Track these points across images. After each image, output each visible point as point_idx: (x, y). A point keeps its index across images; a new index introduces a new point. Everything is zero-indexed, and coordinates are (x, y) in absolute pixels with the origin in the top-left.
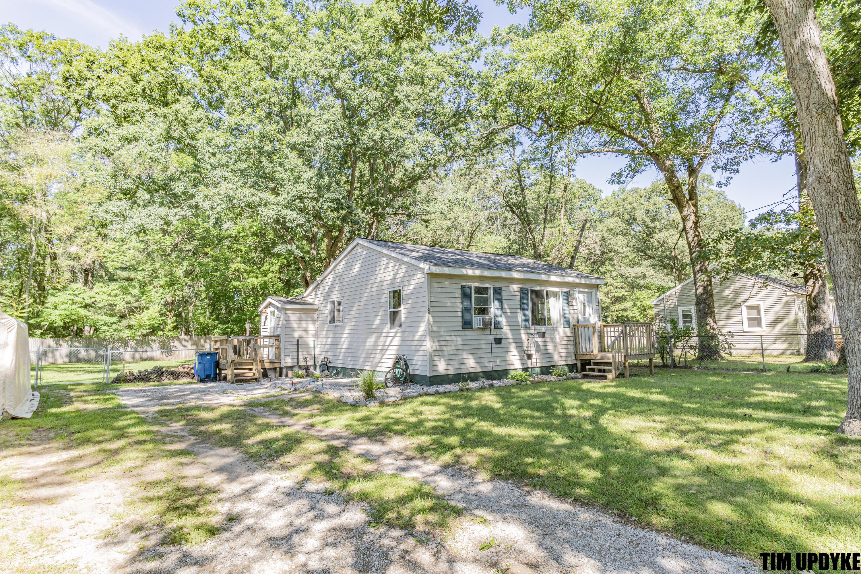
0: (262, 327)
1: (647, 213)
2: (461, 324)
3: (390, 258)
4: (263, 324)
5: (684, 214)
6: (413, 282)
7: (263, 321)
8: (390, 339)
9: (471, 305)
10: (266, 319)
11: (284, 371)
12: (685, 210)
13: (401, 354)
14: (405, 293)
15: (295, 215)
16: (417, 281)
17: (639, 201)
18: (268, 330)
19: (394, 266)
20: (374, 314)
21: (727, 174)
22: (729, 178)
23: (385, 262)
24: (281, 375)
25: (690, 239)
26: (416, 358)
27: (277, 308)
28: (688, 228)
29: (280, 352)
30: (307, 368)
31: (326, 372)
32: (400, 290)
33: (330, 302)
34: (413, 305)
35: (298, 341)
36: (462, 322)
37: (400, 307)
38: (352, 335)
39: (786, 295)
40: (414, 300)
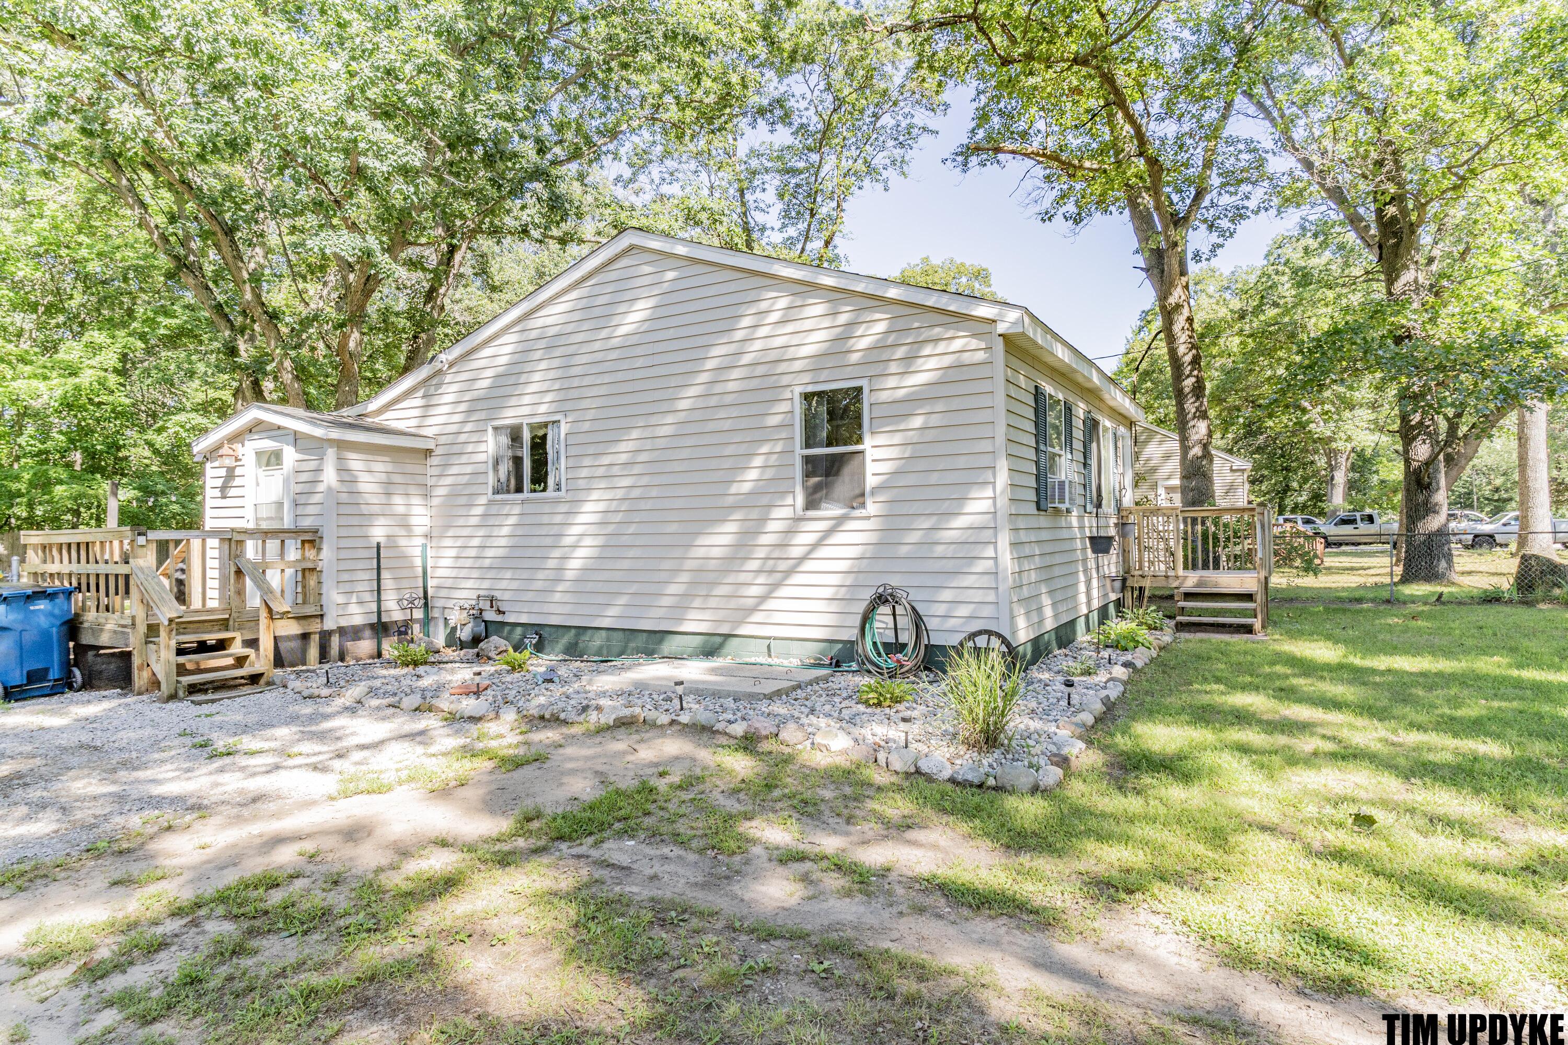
0: (211, 503)
2: (1033, 496)
3: (807, 288)
5: (1170, 302)
6: (923, 364)
7: (212, 483)
8: (807, 538)
9: (1046, 444)
10: (230, 477)
11: (335, 642)
12: (1175, 293)
14: (883, 397)
16: (948, 361)
18: (247, 513)
19: (831, 315)
20: (730, 463)
24: (323, 657)
27: (299, 439)
28: (1176, 328)
29: (320, 584)
31: (500, 642)
32: (859, 390)
33: (496, 429)
34: (930, 435)
35: (378, 547)
36: (1037, 490)
37: (860, 440)
38: (610, 529)
39: (1232, 470)
40: (935, 420)
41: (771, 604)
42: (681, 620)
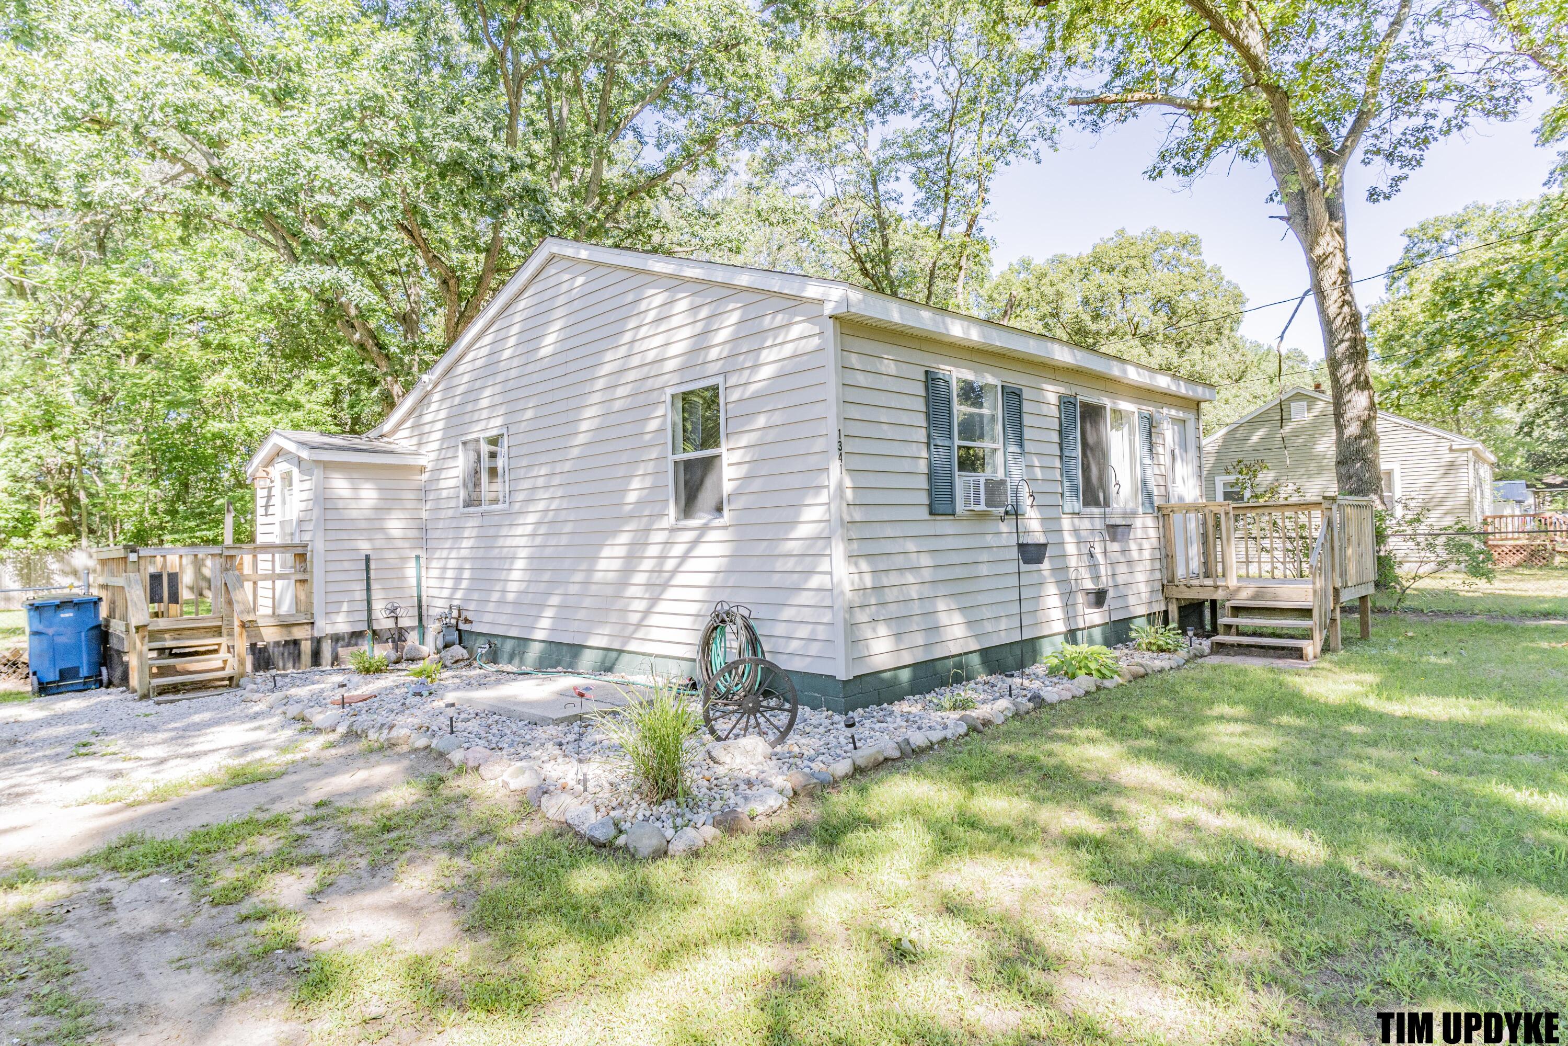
0: (260, 520)
1: (1086, 302)
2: (924, 499)
3: (677, 283)
4: (260, 511)
5: (1319, 251)
6: (767, 356)
7: (261, 502)
8: (678, 550)
9: (950, 438)
10: (269, 497)
11: (327, 648)
12: (1323, 241)
13: (731, 598)
14: (735, 396)
15: (346, 173)
16: (788, 350)
17: (1068, 280)
18: (276, 529)
19: (694, 309)
20: (621, 471)
21: (1395, 170)
22: (1397, 180)
23: (658, 300)
24: (316, 660)
25: (1332, 310)
26: (788, 613)
27: (300, 461)
28: (1326, 285)
29: (310, 594)
30: (398, 636)
31: (458, 651)
32: (715, 388)
33: (464, 443)
34: (771, 436)
35: (368, 559)
36: (930, 491)
37: (717, 444)
38: (538, 540)
39: (1451, 450)
40: (777, 418)
41: (653, 620)
42: (589, 634)
